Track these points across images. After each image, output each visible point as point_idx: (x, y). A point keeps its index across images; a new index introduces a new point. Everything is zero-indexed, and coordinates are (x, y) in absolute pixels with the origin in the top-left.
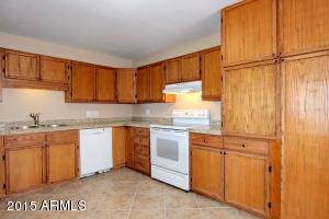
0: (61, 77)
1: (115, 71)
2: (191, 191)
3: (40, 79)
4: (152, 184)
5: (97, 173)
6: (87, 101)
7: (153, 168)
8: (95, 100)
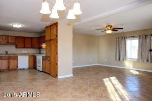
0: (14, 41)
1: (31, 38)
2: (43, 72)
3: (8, 42)
4: (38, 72)
5: (24, 69)
6: (22, 48)
7: (38, 67)
8: (24, 48)
